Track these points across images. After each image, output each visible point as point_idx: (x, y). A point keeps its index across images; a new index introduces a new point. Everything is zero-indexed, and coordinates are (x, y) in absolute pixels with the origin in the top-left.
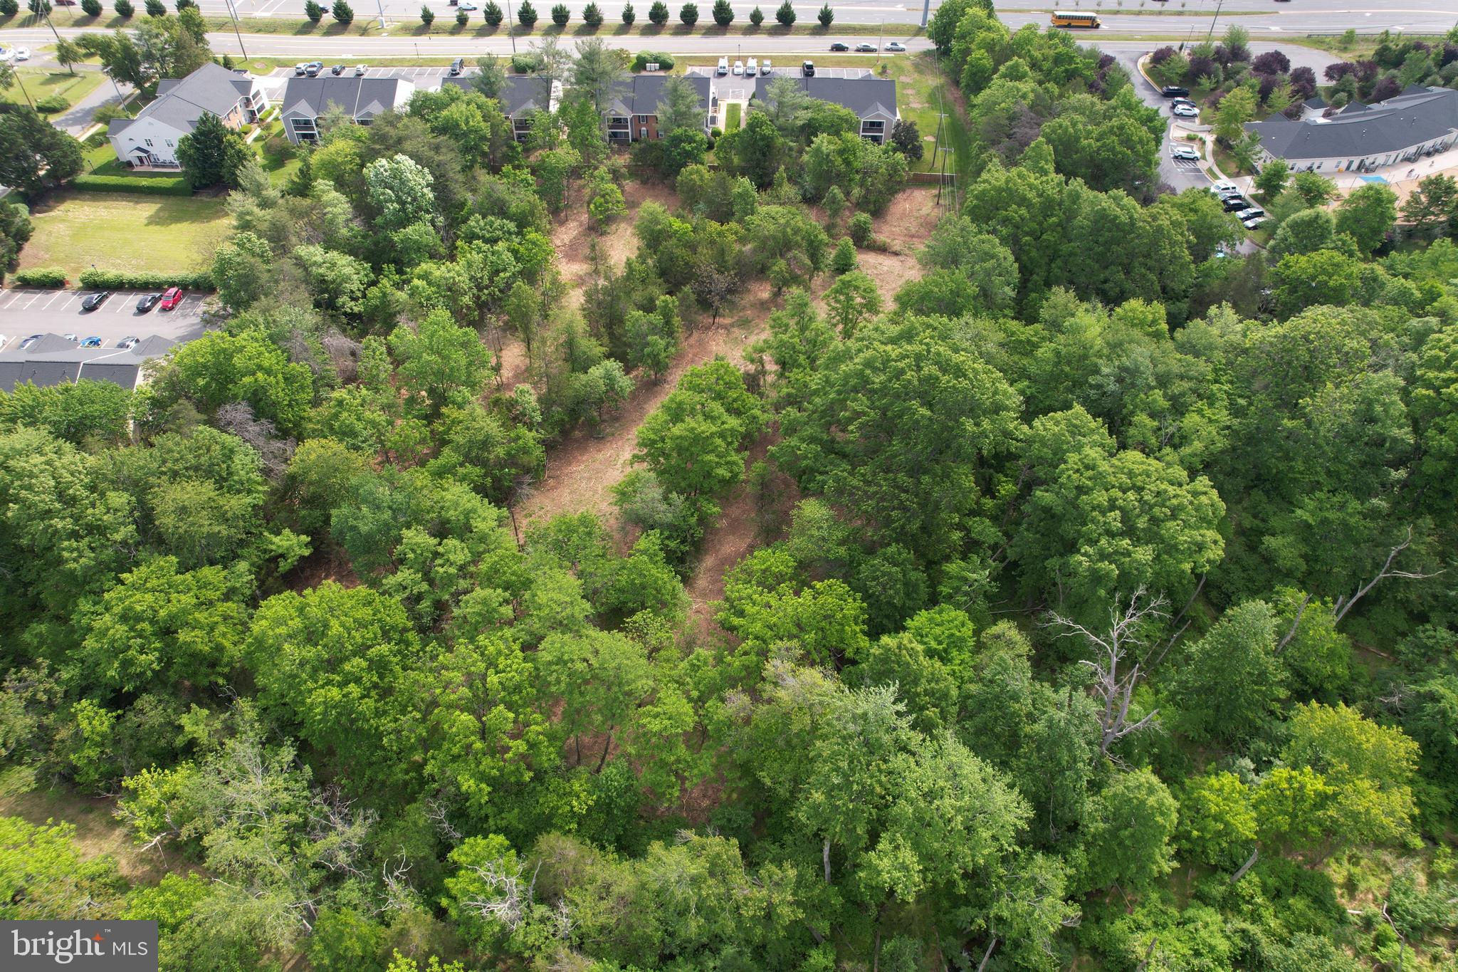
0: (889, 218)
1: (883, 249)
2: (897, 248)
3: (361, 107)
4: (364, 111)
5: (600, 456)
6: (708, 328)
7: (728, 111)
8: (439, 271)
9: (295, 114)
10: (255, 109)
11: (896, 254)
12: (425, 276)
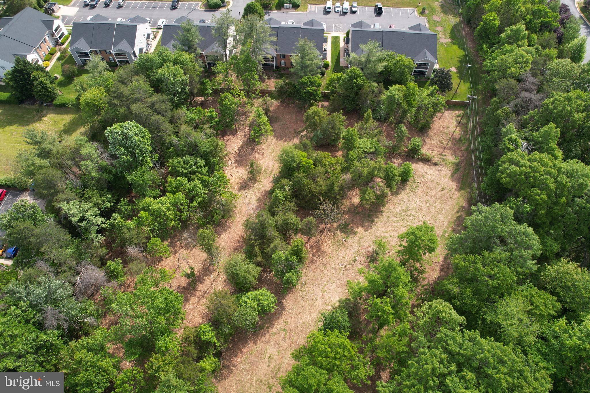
0: (430, 133)
1: (426, 160)
2: (435, 160)
3: (116, 44)
4: (117, 48)
5: (255, 348)
6: (322, 232)
7: (332, 43)
8: (156, 204)
9: (77, 48)
10: (58, 37)
11: (435, 164)
12: (146, 209)
